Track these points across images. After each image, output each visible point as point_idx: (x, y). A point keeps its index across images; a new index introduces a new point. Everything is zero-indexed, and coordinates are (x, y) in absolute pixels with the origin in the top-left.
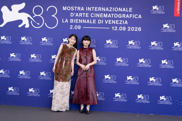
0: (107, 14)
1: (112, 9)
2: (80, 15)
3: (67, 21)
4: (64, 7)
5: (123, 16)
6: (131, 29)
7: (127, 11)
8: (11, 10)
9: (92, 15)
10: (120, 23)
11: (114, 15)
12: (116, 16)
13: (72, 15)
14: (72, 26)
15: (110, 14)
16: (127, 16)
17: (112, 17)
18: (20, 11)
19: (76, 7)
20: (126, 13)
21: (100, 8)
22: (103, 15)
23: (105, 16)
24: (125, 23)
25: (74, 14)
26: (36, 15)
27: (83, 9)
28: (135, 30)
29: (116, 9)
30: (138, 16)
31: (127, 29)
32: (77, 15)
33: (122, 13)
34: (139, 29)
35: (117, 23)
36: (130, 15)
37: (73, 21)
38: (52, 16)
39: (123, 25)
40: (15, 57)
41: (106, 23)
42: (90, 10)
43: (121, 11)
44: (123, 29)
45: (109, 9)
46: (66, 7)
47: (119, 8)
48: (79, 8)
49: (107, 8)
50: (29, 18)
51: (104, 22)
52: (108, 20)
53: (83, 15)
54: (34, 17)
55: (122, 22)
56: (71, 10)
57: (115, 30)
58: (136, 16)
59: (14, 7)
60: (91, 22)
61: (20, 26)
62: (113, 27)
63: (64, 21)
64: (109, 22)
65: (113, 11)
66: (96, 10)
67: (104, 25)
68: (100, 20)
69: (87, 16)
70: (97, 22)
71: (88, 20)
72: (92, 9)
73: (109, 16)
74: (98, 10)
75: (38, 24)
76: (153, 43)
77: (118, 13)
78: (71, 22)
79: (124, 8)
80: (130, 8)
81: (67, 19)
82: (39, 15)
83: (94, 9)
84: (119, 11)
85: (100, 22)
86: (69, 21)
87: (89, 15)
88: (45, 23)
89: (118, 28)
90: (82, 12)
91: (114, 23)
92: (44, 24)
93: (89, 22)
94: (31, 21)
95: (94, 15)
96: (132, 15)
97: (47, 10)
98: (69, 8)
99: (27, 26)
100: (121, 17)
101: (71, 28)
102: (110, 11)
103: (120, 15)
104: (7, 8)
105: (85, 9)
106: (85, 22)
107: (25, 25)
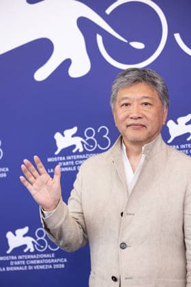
40: (31, 247)
54: (108, 11)
61: (42, 74)
75: (139, 46)
88: (177, 36)
92: (171, 39)
94: (99, 38)
99: (80, 68)
107: (67, 63)
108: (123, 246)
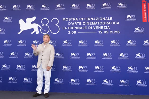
0: (94, 22)
1: (98, 18)
2: (75, 24)
3: (66, 28)
4: (63, 19)
5: (106, 23)
6: (112, 32)
7: (109, 20)
8: (25, 22)
9: (84, 23)
10: (104, 29)
11: (99, 23)
12: (101, 23)
13: (69, 24)
14: (70, 32)
15: (96, 22)
16: (109, 23)
17: (98, 24)
18: (32, 23)
19: (72, 18)
20: (108, 21)
21: (89, 19)
22: (92, 23)
23: (93, 23)
24: (108, 28)
25: (71, 23)
26: (44, 25)
27: (77, 19)
28: (116, 33)
29: (100, 19)
30: (117, 23)
31: (109, 32)
32: (73, 24)
33: (105, 21)
34: (118, 32)
35: (102, 28)
36: (111, 22)
37: (71, 28)
38: (55, 25)
39: (106, 30)
40: (28, 55)
41: (94, 29)
42: (82, 20)
43: (104, 19)
44: (106, 32)
45: (96, 19)
46: (65, 19)
47: (103, 18)
48: (74, 19)
49: (94, 18)
50: (38, 27)
51: (93, 28)
52: (95, 27)
53: (77, 23)
54: (42, 26)
55: (106, 28)
56: (69, 20)
57: (101, 33)
58: (115, 23)
59: (27, 20)
60: (84, 28)
61: (32, 33)
62: (99, 31)
63: (64, 28)
64: (96, 28)
65: (99, 20)
66: (87, 20)
67: (93, 30)
68: (90, 27)
69: (80, 24)
70: (87, 28)
71: (81, 27)
72: (83, 19)
73: (96, 24)
74: (88, 19)
75: (46, 31)
76: (129, 42)
77: (102, 21)
78: (69, 29)
79: (106, 18)
80: (111, 18)
81: (66, 27)
82: (46, 25)
83: (85, 19)
84: (103, 20)
85: (90, 28)
86: (67, 28)
87: (82, 23)
88: (51, 30)
89: (103, 32)
90: (77, 21)
91: (100, 28)
92: (50, 31)
93: (82, 28)
94: (40, 29)
95: (85, 23)
96: (113, 23)
97: (52, 21)
98: (67, 19)
100: (105, 24)
101: (69, 33)
102: (96, 20)
103: (104, 23)
104: (23, 21)
105: (78, 19)
106: (79, 29)
108: (42, 55)
